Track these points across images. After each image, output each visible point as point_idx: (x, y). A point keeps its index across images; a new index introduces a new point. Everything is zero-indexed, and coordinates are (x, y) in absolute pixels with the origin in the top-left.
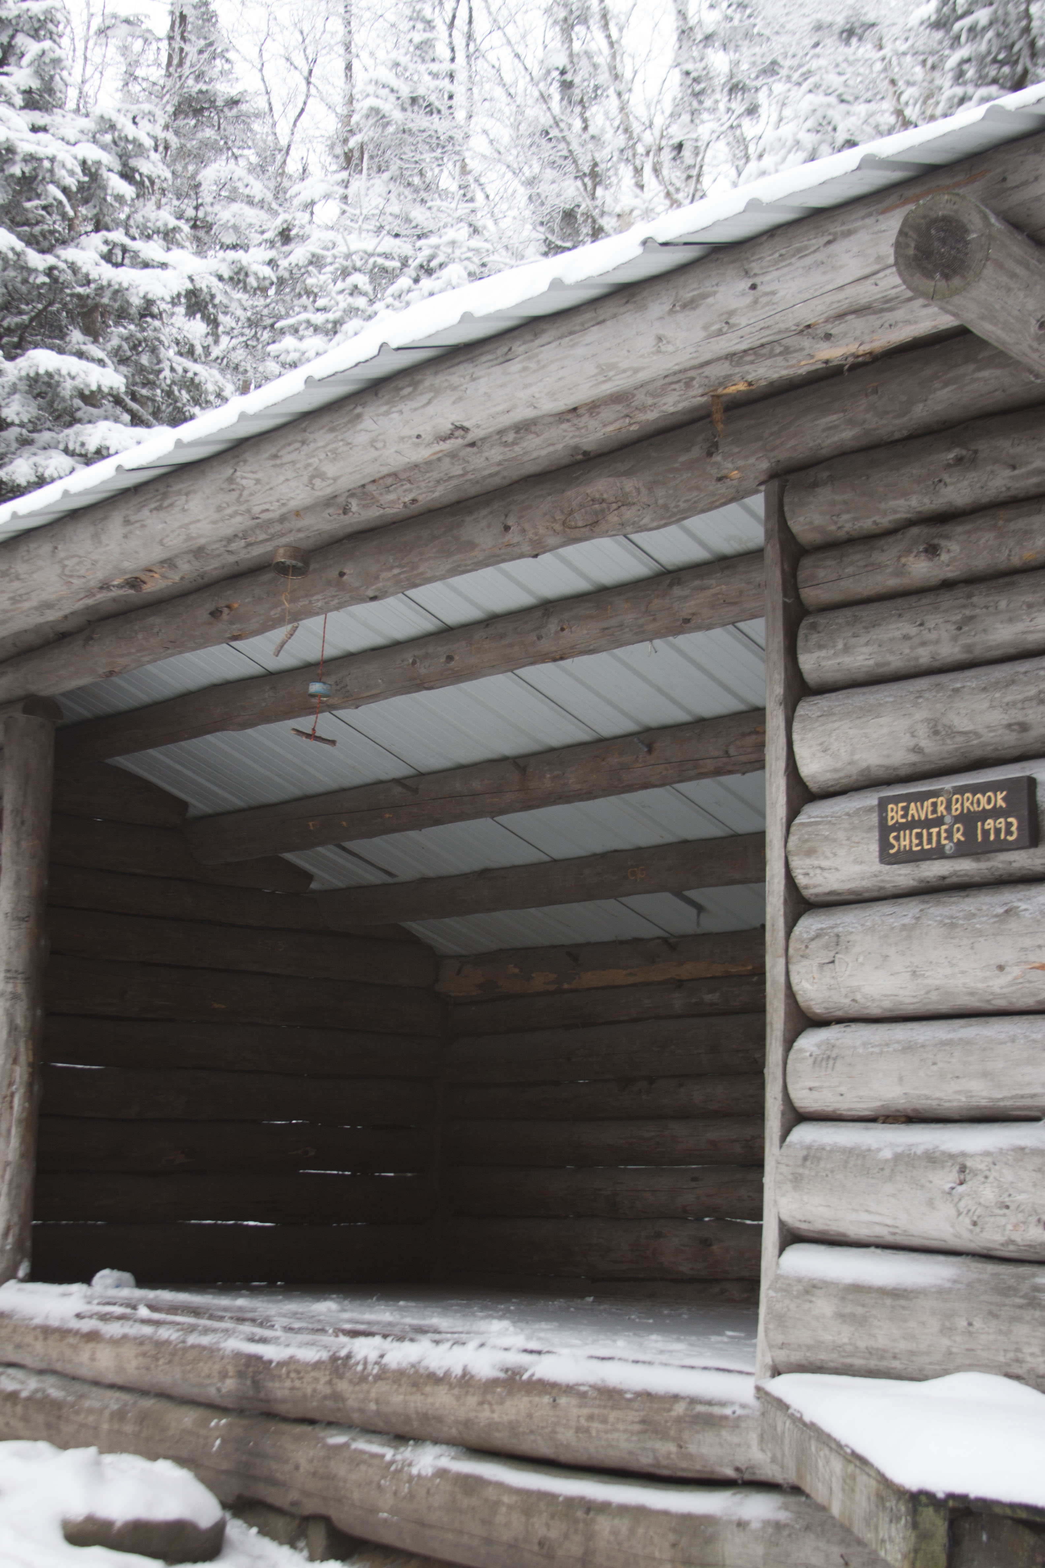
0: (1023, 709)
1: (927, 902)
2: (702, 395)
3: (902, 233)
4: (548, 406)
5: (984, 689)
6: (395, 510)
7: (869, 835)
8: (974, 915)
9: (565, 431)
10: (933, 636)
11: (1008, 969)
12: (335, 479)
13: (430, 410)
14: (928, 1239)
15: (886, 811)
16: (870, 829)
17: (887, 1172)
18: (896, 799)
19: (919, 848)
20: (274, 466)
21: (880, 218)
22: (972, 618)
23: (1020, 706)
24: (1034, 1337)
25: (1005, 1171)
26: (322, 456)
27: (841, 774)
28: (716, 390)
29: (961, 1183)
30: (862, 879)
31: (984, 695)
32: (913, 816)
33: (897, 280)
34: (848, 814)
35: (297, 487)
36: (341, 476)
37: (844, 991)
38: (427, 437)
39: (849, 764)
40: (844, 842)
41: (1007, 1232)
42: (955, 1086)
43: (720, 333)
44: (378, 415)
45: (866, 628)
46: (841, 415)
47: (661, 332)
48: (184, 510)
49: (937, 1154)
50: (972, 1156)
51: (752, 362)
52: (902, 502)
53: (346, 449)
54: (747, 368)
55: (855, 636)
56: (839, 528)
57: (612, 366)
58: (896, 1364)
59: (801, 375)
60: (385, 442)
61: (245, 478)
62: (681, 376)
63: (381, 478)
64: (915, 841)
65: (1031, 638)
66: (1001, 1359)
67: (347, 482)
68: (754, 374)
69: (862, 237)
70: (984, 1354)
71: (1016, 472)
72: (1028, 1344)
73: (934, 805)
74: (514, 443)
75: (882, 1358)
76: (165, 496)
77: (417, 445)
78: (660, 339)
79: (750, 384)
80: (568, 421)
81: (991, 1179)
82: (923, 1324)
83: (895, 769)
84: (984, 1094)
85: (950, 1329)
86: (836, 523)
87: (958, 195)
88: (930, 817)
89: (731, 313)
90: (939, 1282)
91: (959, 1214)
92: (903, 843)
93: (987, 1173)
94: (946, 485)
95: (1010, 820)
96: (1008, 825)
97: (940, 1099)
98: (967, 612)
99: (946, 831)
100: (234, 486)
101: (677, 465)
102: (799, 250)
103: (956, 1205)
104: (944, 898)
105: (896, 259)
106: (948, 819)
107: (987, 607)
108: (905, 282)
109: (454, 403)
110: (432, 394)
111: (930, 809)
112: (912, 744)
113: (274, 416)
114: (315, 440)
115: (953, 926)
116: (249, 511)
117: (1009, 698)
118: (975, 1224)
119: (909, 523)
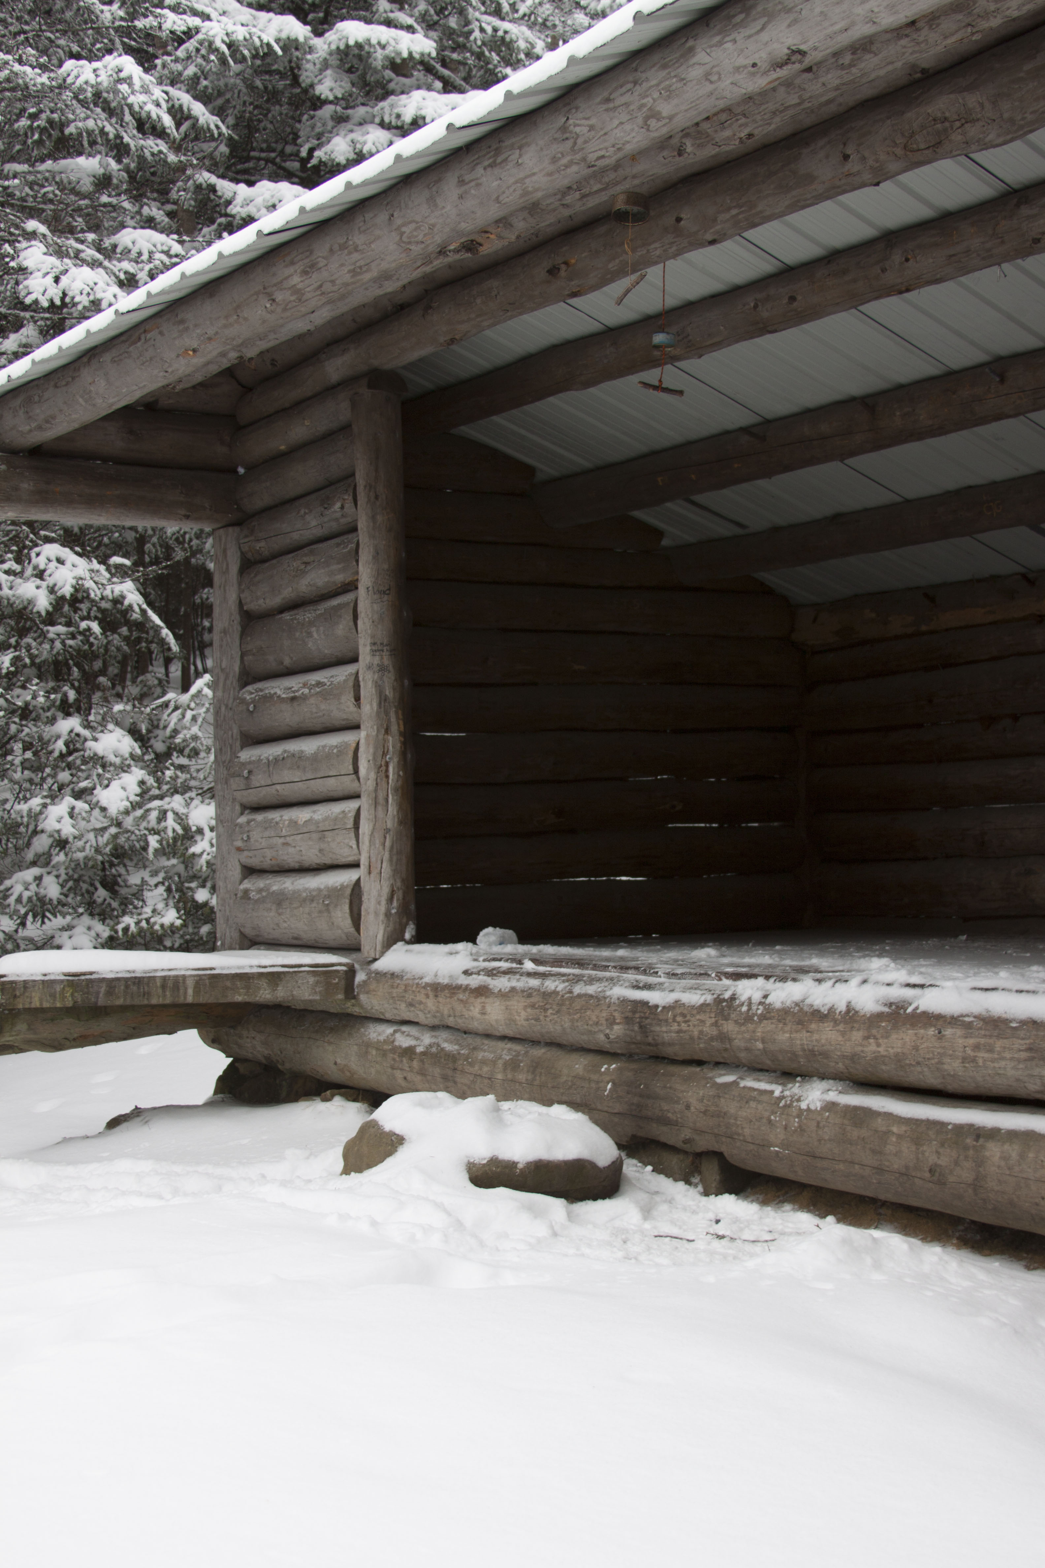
4: (888, 20)
6: (732, 147)
9: (904, 47)
12: (671, 118)
13: (765, 36)
20: (607, 110)
26: (656, 95)
35: (633, 130)
36: (677, 114)
38: (763, 66)
44: (711, 47)
48: (518, 164)
53: (679, 85)
60: (720, 75)
61: (579, 125)
63: (715, 114)
67: (682, 121)
74: (851, 65)
76: (498, 152)
77: (753, 74)
80: (907, 36)
100: (567, 135)
101: (1022, 75)
109: (789, 26)
110: (765, 19)
113: (604, 58)
114: (647, 79)
116: (584, 159)
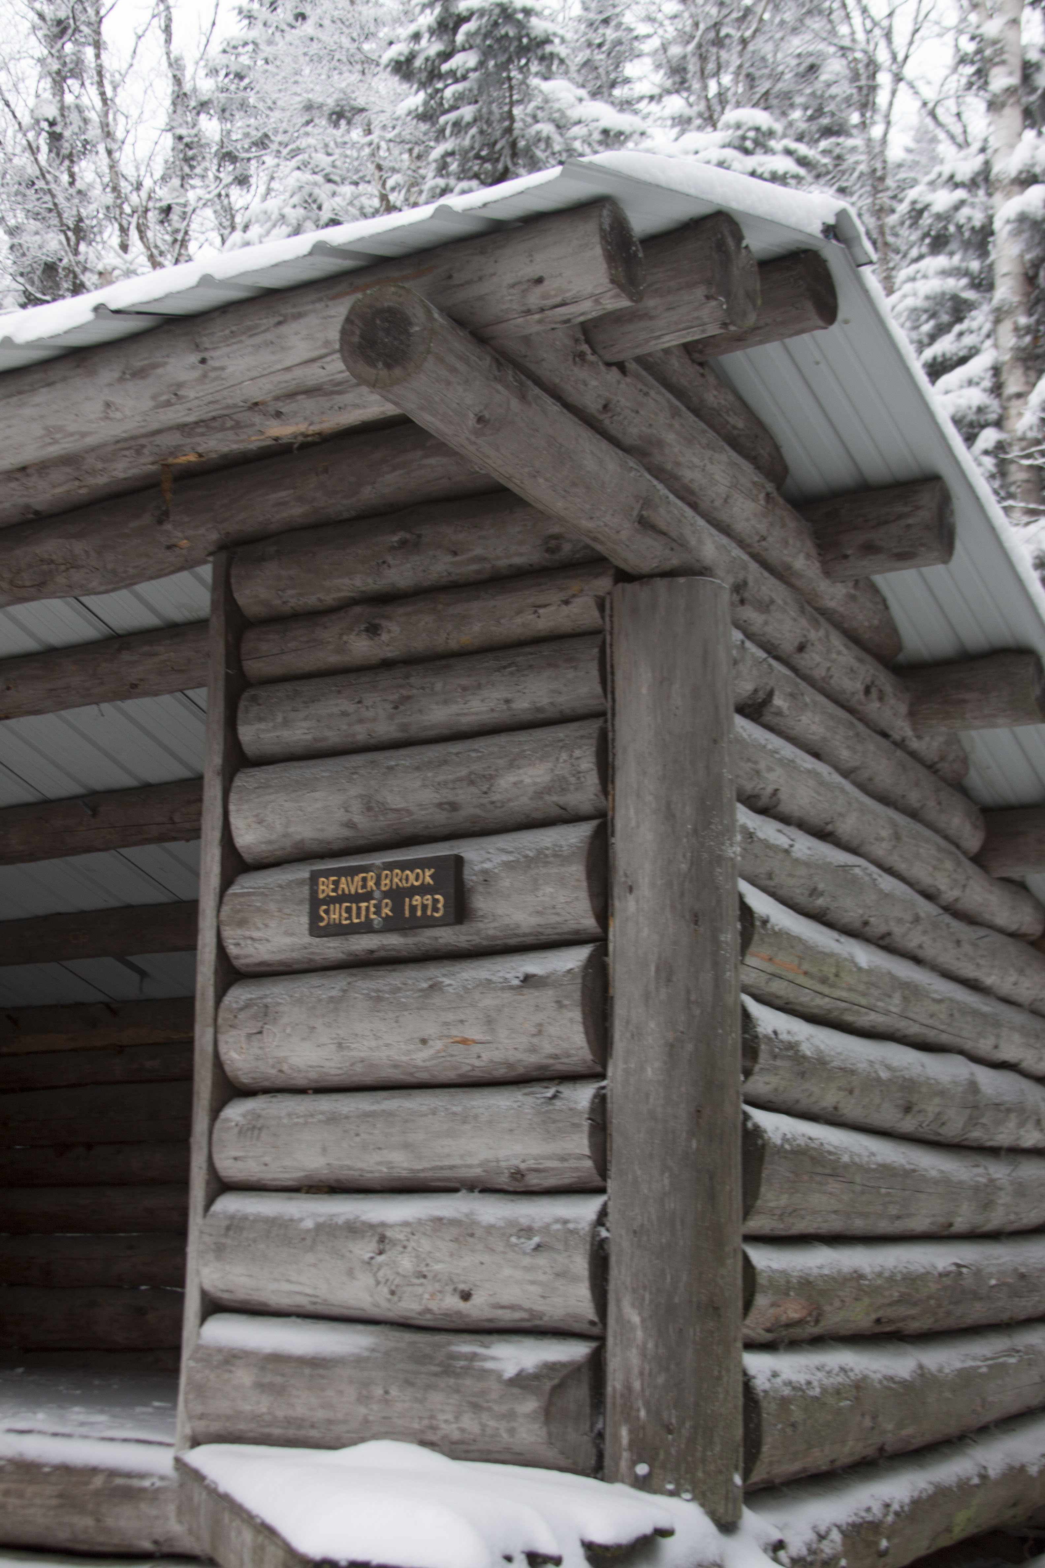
0: (454, 788)
1: (355, 975)
2: (153, 463)
3: (348, 320)
5: (418, 768)
7: (300, 908)
8: (399, 989)
9: (14, 490)
10: (370, 714)
11: (431, 1043)
14: (348, 1308)
15: (317, 885)
16: (301, 902)
17: (309, 1242)
18: (327, 873)
19: (348, 922)
21: (330, 303)
22: (408, 698)
23: (451, 785)
24: (448, 1404)
25: (423, 1241)
27: (276, 846)
28: (166, 459)
29: (381, 1253)
30: (293, 950)
31: (417, 774)
32: (343, 890)
33: (341, 366)
34: (280, 886)
37: (271, 1061)
39: (284, 836)
40: (276, 914)
41: (424, 1302)
42: (377, 1157)
43: (168, 404)
45: (305, 702)
46: (292, 491)
47: (110, 398)
49: (358, 1225)
50: (391, 1226)
51: (203, 434)
52: (346, 581)
54: (198, 439)
55: (295, 710)
56: (284, 603)
57: (60, 429)
58: (314, 1433)
59: (252, 450)
62: (132, 443)
64: (345, 915)
65: (464, 720)
66: (416, 1426)
68: (205, 446)
69: (312, 320)
70: (399, 1422)
71: (458, 558)
72: (443, 1411)
73: (364, 880)
75: (300, 1427)
78: (108, 405)
79: (200, 455)
80: (17, 479)
81: (409, 1249)
82: (341, 1392)
83: (329, 843)
84: (405, 1165)
85: (367, 1397)
86: (281, 597)
87: (404, 288)
88: (360, 891)
89: (180, 385)
90: (356, 1351)
91: (378, 1283)
92: (333, 916)
93: (406, 1243)
94: (389, 566)
95: (437, 897)
96: (436, 901)
97: (362, 1170)
98: (404, 692)
99: (375, 906)
101: (127, 531)
102: (249, 328)
103: (375, 1275)
104: (372, 972)
105: (341, 345)
106: (377, 894)
107: (423, 688)
108: (349, 368)
111: (360, 883)
112: (345, 818)
115: (379, 999)
117: (441, 778)
118: (393, 1293)
119: (353, 602)
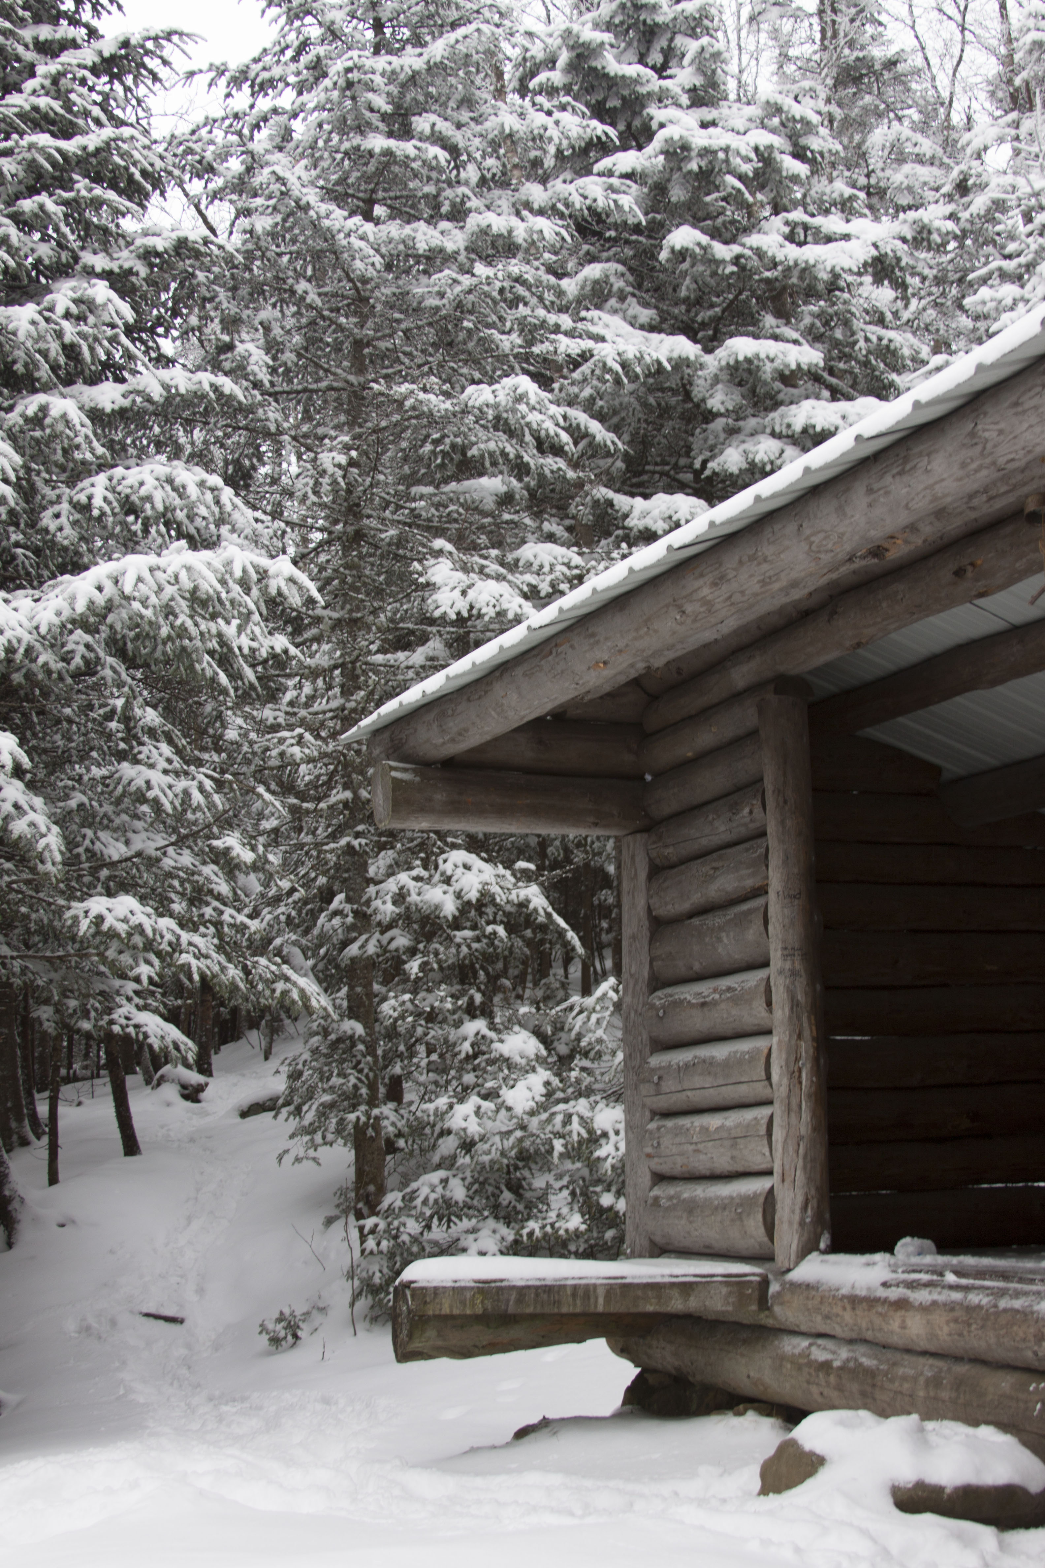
20: (1016, 414)
35: (1043, 432)
48: (927, 471)
61: (988, 430)
76: (906, 459)
100: (977, 440)
113: (1011, 363)
116: (994, 463)
